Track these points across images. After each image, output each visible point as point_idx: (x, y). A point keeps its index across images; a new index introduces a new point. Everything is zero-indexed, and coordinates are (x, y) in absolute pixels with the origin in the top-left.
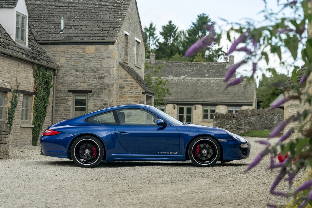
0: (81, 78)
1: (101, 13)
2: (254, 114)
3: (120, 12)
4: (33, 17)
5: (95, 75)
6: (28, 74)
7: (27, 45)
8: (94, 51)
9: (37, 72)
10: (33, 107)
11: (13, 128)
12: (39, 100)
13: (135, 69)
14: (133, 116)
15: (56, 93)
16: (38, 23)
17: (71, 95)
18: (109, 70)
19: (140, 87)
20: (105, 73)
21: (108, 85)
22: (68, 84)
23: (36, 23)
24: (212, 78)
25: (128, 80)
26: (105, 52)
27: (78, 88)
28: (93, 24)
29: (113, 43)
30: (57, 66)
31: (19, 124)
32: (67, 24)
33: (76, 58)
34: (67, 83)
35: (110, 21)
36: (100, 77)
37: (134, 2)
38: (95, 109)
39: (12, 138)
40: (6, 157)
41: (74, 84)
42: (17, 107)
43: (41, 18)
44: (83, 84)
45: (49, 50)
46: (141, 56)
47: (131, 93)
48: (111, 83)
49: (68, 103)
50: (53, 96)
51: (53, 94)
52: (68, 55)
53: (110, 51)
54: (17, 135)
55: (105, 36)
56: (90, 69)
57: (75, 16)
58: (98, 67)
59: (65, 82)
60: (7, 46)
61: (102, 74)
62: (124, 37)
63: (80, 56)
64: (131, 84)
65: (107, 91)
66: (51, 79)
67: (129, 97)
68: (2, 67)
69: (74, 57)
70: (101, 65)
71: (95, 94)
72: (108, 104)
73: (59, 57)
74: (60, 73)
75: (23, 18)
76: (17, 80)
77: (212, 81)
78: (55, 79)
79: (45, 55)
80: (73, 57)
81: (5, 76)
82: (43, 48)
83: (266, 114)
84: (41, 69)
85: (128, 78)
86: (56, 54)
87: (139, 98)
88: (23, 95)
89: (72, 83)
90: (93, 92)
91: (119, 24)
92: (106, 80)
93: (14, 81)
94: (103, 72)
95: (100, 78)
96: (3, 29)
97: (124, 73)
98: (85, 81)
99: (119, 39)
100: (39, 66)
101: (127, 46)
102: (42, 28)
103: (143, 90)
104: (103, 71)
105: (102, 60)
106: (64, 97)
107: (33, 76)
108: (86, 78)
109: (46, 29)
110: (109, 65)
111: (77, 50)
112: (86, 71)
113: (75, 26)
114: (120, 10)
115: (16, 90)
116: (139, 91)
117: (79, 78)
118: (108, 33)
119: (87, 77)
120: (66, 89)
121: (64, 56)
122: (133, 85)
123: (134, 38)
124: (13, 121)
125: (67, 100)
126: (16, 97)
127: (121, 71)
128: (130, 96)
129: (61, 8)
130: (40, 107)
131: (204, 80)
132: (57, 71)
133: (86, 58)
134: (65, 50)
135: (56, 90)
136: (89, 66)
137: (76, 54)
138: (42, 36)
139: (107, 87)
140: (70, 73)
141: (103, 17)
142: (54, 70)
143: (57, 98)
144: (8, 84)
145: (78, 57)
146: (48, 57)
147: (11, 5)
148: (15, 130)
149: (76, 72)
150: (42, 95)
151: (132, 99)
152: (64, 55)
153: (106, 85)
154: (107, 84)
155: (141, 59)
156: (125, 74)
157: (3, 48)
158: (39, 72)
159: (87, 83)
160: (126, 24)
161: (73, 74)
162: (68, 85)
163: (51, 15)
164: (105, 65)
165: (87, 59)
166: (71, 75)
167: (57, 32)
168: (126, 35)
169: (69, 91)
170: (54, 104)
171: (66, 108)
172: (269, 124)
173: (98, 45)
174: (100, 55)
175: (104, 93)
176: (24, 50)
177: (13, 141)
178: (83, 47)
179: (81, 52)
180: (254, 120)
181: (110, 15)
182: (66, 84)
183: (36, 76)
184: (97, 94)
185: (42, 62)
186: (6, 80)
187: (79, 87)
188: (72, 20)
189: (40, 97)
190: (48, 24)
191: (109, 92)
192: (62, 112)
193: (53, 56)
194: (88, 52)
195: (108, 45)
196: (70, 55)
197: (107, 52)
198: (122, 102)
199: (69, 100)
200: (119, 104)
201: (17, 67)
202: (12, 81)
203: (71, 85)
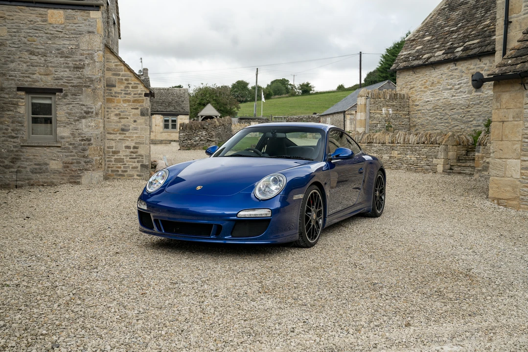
0: (40, 66)
2: (220, 124)
5: (66, 62)
8: (63, 20)
14: (131, 131)
17: (24, 97)
18: (92, 54)
19: (141, 85)
20: (84, 59)
21: (92, 81)
22: (16, 76)
25: (121, 73)
26: (83, 23)
27: (36, 84)
29: (97, 7)
33: (28, 31)
34: (14, 75)
36: (75, 66)
38: (71, 120)
41: (29, 77)
44: (46, 76)
46: (117, 44)
47: (126, 94)
48: (97, 76)
49: (19, 110)
52: (12, 25)
53: (92, 21)
56: (57, 51)
58: (71, 48)
59: (11, 72)
61: (80, 60)
63: (36, 28)
64: (126, 80)
65: (89, 90)
67: (123, 101)
69: (25, 28)
70: (78, 45)
71: (69, 94)
72: (92, 113)
80: (23, 29)
83: (227, 124)
85: (121, 70)
87: (139, 103)
89: (25, 75)
90: (64, 92)
92: (87, 72)
94: (81, 57)
95: (77, 68)
97: (113, 61)
98: (49, 73)
103: (145, 90)
104: (82, 55)
105: (78, 36)
106: (10, 99)
108: (51, 67)
110: (92, 46)
111: (30, 16)
112: (49, 55)
116: (139, 92)
117: (36, 66)
119: (53, 65)
120: (12, 86)
121: (5, 26)
122: (130, 82)
123: (112, 13)
125: (16, 105)
127: (107, 59)
128: (124, 99)
133: (49, 32)
134: (4, 14)
136: (55, 45)
137: (29, 23)
139: (90, 84)
140: (20, 58)
145: (32, 29)
149: (30, 56)
151: (128, 104)
152: (5, 24)
153: (87, 80)
154: (90, 78)
155: (117, 48)
156: (116, 63)
159: (54, 75)
161: (25, 58)
162: (16, 79)
164: (84, 46)
165: (51, 34)
166: (21, 61)
168: (107, 3)
169: (19, 89)
171: (14, 119)
173: (70, 11)
174: (74, 28)
175: (84, 94)
178: (41, 12)
179: (38, 20)
180: (221, 131)
182: (12, 76)
184: (73, 95)
187: (39, 81)
191: (94, 92)
192: (8, 126)
194: (50, 20)
195: (88, 11)
196: (17, 24)
197: (87, 23)
198: (113, 110)
199: (19, 104)
200: (107, 111)
203: (21, 79)
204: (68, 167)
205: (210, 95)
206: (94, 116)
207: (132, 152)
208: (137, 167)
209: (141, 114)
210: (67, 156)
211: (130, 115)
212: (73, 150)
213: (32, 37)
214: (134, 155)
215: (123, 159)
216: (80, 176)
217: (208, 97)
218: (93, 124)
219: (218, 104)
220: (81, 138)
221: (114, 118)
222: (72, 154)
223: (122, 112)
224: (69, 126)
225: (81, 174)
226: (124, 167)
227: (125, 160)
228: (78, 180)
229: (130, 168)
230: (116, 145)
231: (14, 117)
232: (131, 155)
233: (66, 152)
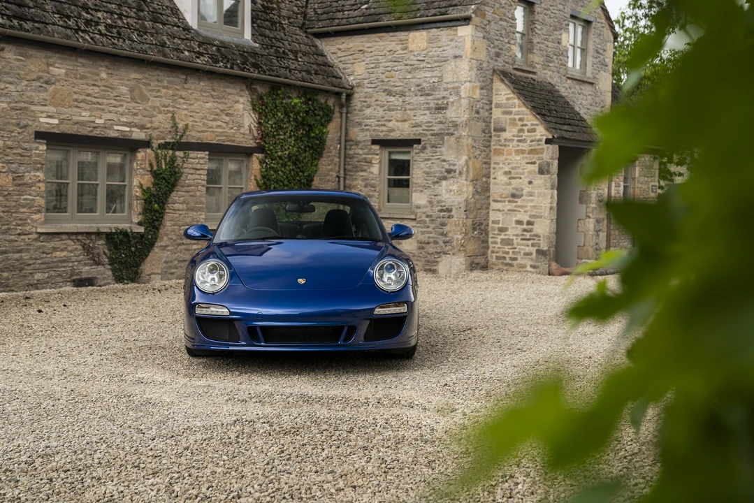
0: (397, 110)
5: (426, 101)
6: (229, 105)
7: (248, 35)
8: (425, 44)
9: (264, 99)
10: (255, 182)
11: (167, 235)
12: (275, 166)
13: (568, 83)
14: (524, 197)
15: (348, 147)
17: (378, 152)
18: (457, 88)
19: (540, 127)
20: (448, 96)
21: (456, 126)
22: (370, 125)
25: (514, 110)
26: (448, 45)
27: (391, 134)
29: (467, 20)
30: (348, 85)
33: (387, 64)
36: (437, 106)
38: (429, 182)
39: (167, 257)
41: (384, 125)
42: (180, 184)
44: (404, 123)
45: (334, 49)
46: (595, 54)
47: (519, 141)
48: (463, 119)
49: (372, 169)
50: (340, 154)
51: (340, 150)
52: (371, 59)
53: (459, 40)
55: (451, 6)
56: (417, 88)
58: (434, 82)
59: (366, 121)
61: (443, 98)
62: (515, 7)
63: (394, 59)
64: (521, 120)
65: (453, 139)
66: (329, 116)
67: (516, 151)
68: (104, 86)
69: (383, 61)
70: (441, 77)
71: (428, 146)
72: (455, 171)
73: (353, 63)
74: (356, 102)
76: (173, 118)
78: (344, 115)
80: (381, 63)
81: (120, 109)
82: (319, 46)
84: (279, 92)
85: (513, 105)
86: (347, 57)
87: (537, 154)
88: (209, 155)
89: (380, 123)
90: (423, 143)
92: (451, 114)
93: (159, 121)
94: (445, 94)
95: (439, 108)
97: (503, 93)
98: (406, 117)
99: (492, 12)
100: (277, 86)
103: (547, 133)
104: (445, 90)
105: (442, 64)
106: (364, 156)
107: (249, 108)
108: (410, 110)
110: (458, 77)
111: (390, 45)
112: (408, 94)
115: (175, 143)
116: (538, 137)
117: (393, 110)
119: (412, 107)
120: (367, 138)
121: (364, 61)
122: (525, 122)
123: (562, 11)
124: (166, 218)
125: (369, 162)
126: (173, 159)
127: (497, 90)
128: (517, 148)
130: (281, 181)
132: (344, 96)
133: (409, 62)
134: (364, 46)
135: (346, 141)
136: (415, 80)
137: (388, 53)
138: (323, 17)
139: (454, 130)
140: (376, 100)
142: (336, 95)
143: (350, 158)
144: (134, 129)
145: (391, 61)
146: (326, 65)
148: (174, 238)
149: (387, 97)
150: (287, 152)
151: (522, 156)
152: (363, 59)
153: (450, 125)
154: (454, 122)
155: (596, 60)
156: (508, 96)
159: (412, 121)
161: (381, 101)
162: (371, 128)
164: (448, 78)
165: (411, 65)
166: (377, 105)
167: (355, 7)
168: (527, 3)
169: (374, 142)
170: (342, 172)
171: (368, 181)
173: (434, 30)
174: (438, 52)
175: (446, 145)
176: (219, 47)
177: (169, 265)
178: (401, 37)
179: (398, 48)
182: (367, 125)
183: (260, 108)
184: (432, 147)
186: (124, 120)
187: (395, 131)
189: (280, 158)
191: (458, 142)
193: (341, 62)
194: (412, 46)
195: (455, 28)
196: (375, 57)
197: (453, 44)
198: (501, 165)
199: (373, 162)
200: (494, 168)
201: (178, 87)
202: (151, 122)
203: (377, 128)
204: (423, 248)
206: (457, 176)
207: (525, 230)
208: (531, 254)
209: (539, 171)
210: (423, 233)
211: (523, 174)
212: (429, 225)
213: (390, 71)
214: (528, 234)
215: (513, 240)
216: (437, 262)
218: (455, 188)
220: (440, 208)
221: (503, 179)
222: (429, 230)
223: (513, 168)
224: (426, 191)
225: (439, 259)
226: (513, 252)
227: (515, 242)
228: (435, 268)
229: (522, 254)
230: (503, 219)
231: (367, 179)
232: (523, 235)
233: (421, 227)
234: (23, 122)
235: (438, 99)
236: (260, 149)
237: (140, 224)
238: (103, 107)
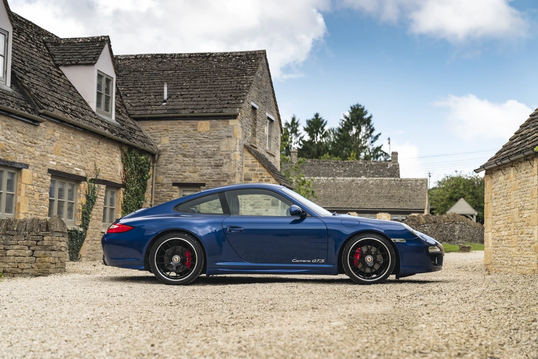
0: (190, 166)
1: (219, 78)
2: (428, 221)
3: (245, 76)
4: (127, 84)
5: (209, 161)
6: (114, 158)
7: (113, 118)
8: (209, 128)
9: (126, 156)
10: (121, 205)
11: (89, 234)
12: (130, 196)
13: (267, 156)
15: (157, 187)
16: (133, 92)
17: (177, 190)
18: (229, 154)
19: (272, 178)
20: (223, 159)
21: (228, 176)
22: (172, 175)
23: (130, 92)
24: (371, 178)
25: (256, 169)
26: (223, 130)
27: (186, 180)
28: (208, 92)
29: (235, 117)
30: (158, 149)
31: (99, 228)
32: (172, 93)
33: (183, 139)
34: (171, 173)
35: (231, 89)
36: (216, 164)
37: (265, 65)
39: (88, 247)
40: (60, 272)
41: (181, 175)
42: (95, 204)
43: (137, 86)
44: (194, 173)
45: (147, 128)
46: (275, 140)
48: (233, 172)
50: (152, 191)
51: (152, 189)
52: (172, 135)
53: (230, 127)
54: (95, 244)
55: (224, 108)
56: (203, 153)
57: (184, 82)
58: (214, 150)
59: (169, 171)
60: (80, 115)
61: (220, 160)
62: (250, 110)
63: (189, 136)
64: (261, 174)
66: (149, 168)
68: (72, 144)
69: (181, 136)
70: (218, 148)
73: (161, 137)
74: (162, 160)
75: (108, 81)
76: (95, 165)
77: (371, 182)
78: (155, 168)
79: (141, 134)
80: (179, 138)
81: (77, 158)
82: (138, 125)
83: (444, 222)
84: (133, 152)
85: (256, 166)
86: (156, 133)
88: (106, 187)
89: (178, 173)
90: (207, 186)
91: (244, 92)
92: (225, 169)
93: (90, 166)
94: (221, 157)
95: (217, 166)
96: (79, 94)
97: (250, 159)
98: (196, 170)
99: (244, 112)
100: (131, 148)
101: (255, 123)
102: (138, 98)
104: (221, 155)
105: (219, 140)
106: (167, 193)
107: (121, 160)
108: (198, 166)
109: (143, 99)
110: (229, 148)
111: (185, 127)
112: (197, 156)
113: (183, 95)
114: (246, 73)
115: (95, 179)
117: (187, 166)
118: (228, 103)
119: (200, 164)
120: (169, 182)
121: (168, 136)
122: (263, 176)
123: (265, 114)
124: (90, 224)
125: (171, 197)
126: (94, 189)
127: (246, 157)
129: (165, 72)
130: (132, 205)
131: (359, 180)
132: (157, 156)
133: (198, 138)
134: (168, 127)
135: (156, 183)
136: (202, 149)
137: (184, 132)
138: (138, 108)
139: (227, 179)
140: (176, 160)
141: (222, 83)
142: (153, 155)
143: (157, 194)
144: (82, 170)
145: (186, 137)
146: (144, 137)
147: (90, 60)
148: (92, 236)
149: (183, 158)
150: (134, 188)
152: (167, 134)
153: (225, 175)
154: (227, 174)
155: (275, 143)
156: (252, 160)
157: (73, 117)
158: (131, 156)
159: (200, 173)
160: (253, 92)
161: (179, 160)
162: (172, 176)
163: (151, 81)
164: (223, 148)
165: (199, 140)
166: (177, 162)
167: (158, 104)
168: (254, 108)
169: (174, 184)
170: (153, 202)
172: (449, 235)
173: (214, 120)
174: (217, 134)
176: (108, 124)
177: (89, 252)
178: (193, 124)
179: (191, 130)
180: (429, 230)
181: (232, 80)
183: (126, 162)
185: (134, 142)
186: (78, 164)
187: (188, 178)
188: (180, 87)
189: (132, 191)
190: (146, 93)
193: (152, 135)
194: (200, 129)
195: (228, 120)
196: (175, 134)
197: (227, 129)
199: (173, 196)
200: (244, 202)
201: (96, 146)
202: (87, 166)
203: (176, 176)
205: (465, 187)
209: (272, 204)
211: (262, 206)
213: (185, 143)
217: (461, 190)
219: (476, 198)
221: (249, 208)
223: (256, 202)
234: (45, 163)
235: (217, 160)
236: (124, 186)
237: (80, 226)
238: (71, 156)
